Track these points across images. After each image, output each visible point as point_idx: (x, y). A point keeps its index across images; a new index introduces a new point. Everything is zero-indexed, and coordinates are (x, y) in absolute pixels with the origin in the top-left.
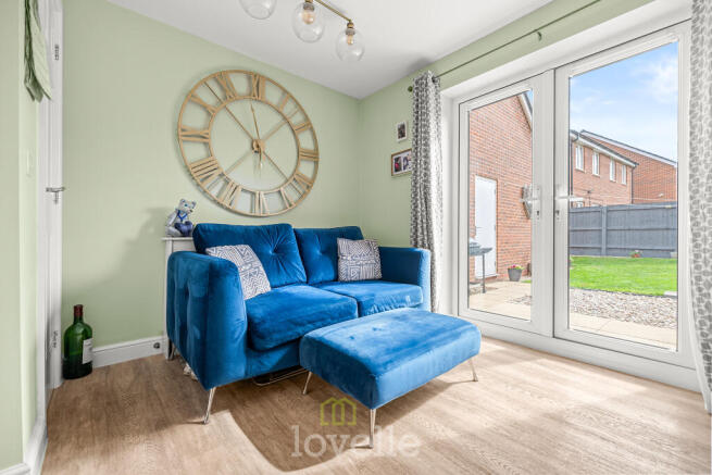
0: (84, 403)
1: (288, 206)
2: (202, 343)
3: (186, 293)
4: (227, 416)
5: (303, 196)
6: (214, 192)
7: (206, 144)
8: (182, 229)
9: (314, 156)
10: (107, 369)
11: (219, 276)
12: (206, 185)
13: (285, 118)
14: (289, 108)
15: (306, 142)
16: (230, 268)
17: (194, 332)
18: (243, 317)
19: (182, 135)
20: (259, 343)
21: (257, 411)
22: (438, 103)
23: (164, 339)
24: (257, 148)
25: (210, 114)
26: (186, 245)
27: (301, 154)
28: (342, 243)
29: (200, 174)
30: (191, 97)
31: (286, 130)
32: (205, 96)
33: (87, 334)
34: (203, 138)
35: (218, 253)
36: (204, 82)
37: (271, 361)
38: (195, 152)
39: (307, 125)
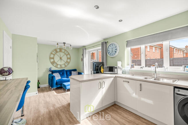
0: (40, 90)
1: (66, 66)
2: (52, 84)
3: (50, 79)
4: (54, 91)
5: (68, 65)
6: (55, 65)
7: (54, 59)
8: (50, 71)
9: (70, 58)
10: (42, 88)
11: (53, 77)
12: (54, 65)
13: (65, 53)
14: (66, 52)
15: (69, 56)
16: (54, 76)
17: (51, 83)
18: (56, 81)
19: (50, 58)
20: (57, 84)
21: (57, 91)
22: (86, 52)
23: (48, 85)
24: (61, 58)
25: (54, 55)
26: (51, 73)
27: (68, 58)
28: (72, 72)
29: (53, 63)
30: (51, 53)
31: (65, 55)
32: (53, 53)
33: (39, 83)
34: (53, 58)
35: (54, 74)
36: (53, 51)
37: (59, 86)
38: (52, 60)
39: (69, 54)
